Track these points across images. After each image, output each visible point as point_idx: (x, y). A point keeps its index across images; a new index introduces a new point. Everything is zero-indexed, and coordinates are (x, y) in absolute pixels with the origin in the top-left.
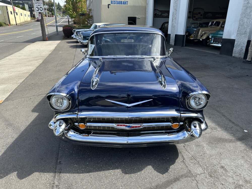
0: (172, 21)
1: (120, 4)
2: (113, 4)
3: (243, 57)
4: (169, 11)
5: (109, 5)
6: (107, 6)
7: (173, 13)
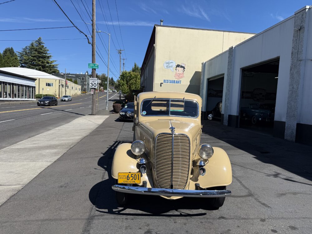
0: (225, 101)
1: (173, 83)
2: (166, 83)
3: (294, 140)
4: (223, 91)
5: (161, 84)
6: (160, 85)
7: (226, 93)
